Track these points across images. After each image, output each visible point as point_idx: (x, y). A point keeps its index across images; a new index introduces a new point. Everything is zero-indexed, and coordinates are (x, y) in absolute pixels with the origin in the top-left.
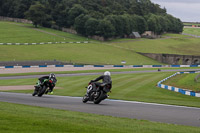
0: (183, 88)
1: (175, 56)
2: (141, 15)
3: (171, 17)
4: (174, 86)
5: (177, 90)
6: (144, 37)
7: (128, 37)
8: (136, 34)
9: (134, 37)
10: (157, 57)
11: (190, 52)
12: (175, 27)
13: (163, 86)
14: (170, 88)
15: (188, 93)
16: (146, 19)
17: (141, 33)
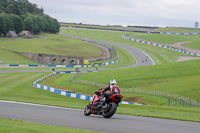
0: (59, 88)
1: (52, 56)
2: (19, 14)
3: (47, 17)
4: (49, 86)
6: (21, 36)
7: (5, 36)
8: (13, 33)
9: (10, 36)
10: (33, 57)
12: (52, 27)
13: (39, 86)
14: (45, 88)
15: (63, 93)
16: (23, 19)
17: (17, 33)
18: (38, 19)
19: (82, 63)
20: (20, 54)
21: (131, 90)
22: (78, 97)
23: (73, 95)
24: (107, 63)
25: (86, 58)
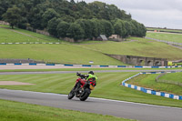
0: (145, 87)
1: (138, 57)
2: (108, 19)
3: (135, 23)
4: (136, 85)
5: (139, 88)
6: (110, 40)
7: (96, 40)
8: (103, 37)
9: (101, 40)
10: (122, 58)
11: (152, 54)
12: (139, 31)
13: (127, 85)
14: (133, 87)
15: (149, 92)
16: (113, 24)
17: (107, 37)
18: (127, 24)
19: (166, 64)
20: (110, 55)
22: (162, 95)
23: (158, 94)
25: (170, 60)
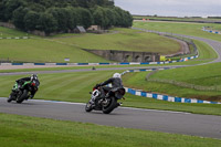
0: (133, 88)
1: (124, 52)
2: (86, 7)
3: (119, 10)
6: (90, 32)
7: (72, 32)
8: (81, 28)
9: (78, 32)
10: (104, 54)
11: (140, 47)
12: (124, 20)
15: (138, 93)
16: (92, 12)
17: (86, 28)
18: (109, 12)
19: (158, 60)
20: (89, 51)
21: (213, 88)
22: (155, 97)
23: (149, 95)
24: (186, 59)
25: (163, 54)
